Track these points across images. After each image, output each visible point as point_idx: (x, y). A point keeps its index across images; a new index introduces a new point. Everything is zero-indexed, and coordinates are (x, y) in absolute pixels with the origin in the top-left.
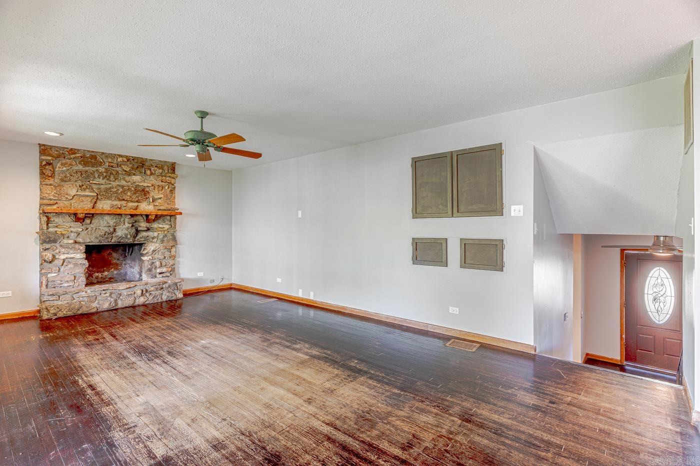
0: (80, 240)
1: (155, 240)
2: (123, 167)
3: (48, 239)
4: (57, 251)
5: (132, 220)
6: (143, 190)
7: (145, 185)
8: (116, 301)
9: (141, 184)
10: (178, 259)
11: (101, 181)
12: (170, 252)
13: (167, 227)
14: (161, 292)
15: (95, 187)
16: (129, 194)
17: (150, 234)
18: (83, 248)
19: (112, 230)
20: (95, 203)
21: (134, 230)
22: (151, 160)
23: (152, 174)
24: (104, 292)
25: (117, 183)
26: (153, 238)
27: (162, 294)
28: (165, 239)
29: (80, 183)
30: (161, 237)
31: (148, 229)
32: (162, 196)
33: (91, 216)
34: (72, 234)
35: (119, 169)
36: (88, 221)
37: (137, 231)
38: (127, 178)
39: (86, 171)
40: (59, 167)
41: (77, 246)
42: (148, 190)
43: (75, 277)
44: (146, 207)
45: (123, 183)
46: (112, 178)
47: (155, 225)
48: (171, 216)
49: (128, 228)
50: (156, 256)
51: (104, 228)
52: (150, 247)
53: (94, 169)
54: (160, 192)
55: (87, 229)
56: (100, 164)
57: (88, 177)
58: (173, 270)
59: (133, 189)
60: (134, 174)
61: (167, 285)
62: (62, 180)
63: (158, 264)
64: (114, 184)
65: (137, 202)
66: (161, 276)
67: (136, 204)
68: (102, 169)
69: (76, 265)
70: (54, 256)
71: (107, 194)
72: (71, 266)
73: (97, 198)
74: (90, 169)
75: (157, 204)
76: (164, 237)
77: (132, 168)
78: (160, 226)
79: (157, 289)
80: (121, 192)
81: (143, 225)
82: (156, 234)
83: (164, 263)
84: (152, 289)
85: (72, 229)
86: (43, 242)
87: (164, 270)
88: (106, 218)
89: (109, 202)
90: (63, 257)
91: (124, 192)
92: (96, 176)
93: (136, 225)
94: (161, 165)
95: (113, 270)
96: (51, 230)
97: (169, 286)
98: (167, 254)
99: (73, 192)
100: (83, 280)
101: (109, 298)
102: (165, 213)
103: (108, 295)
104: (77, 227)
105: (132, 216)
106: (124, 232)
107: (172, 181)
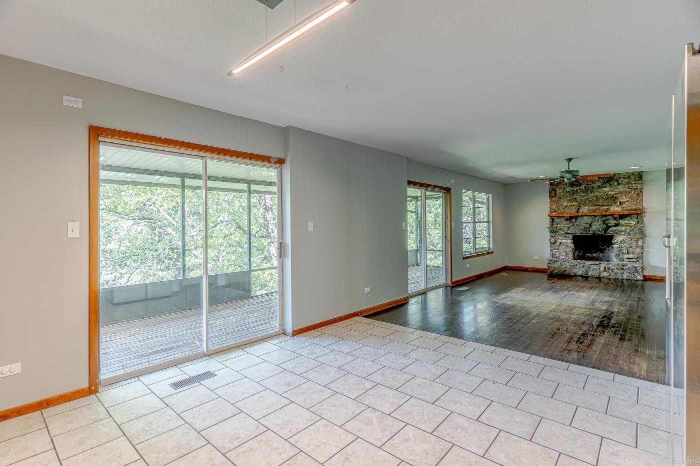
0: (569, 232)
1: (623, 233)
2: (596, 183)
3: (553, 232)
4: (557, 238)
5: (604, 219)
6: (612, 197)
7: (613, 193)
8: (587, 271)
9: (609, 193)
10: (648, 249)
11: (582, 195)
12: (637, 243)
13: (634, 223)
14: (622, 271)
15: (578, 199)
16: (601, 201)
17: (619, 228)
18: (571, 236)
19: (588, 226)
20: (579, 209)
21: (605, 226)
22: (619, 174)
23: (619, 184)
24: (579, 264)
25: (593, 194)
26: (621, 232)
27: (623, 273)
28: (632, 232)
29: (569, 198)
30: (628, 231)
31: (616, 225)
32: (627, 199)
33: (576, 218)
34: (565, 228)
35: (594, 185)
36: (574, 220)
37: (608, 227)
38: (600, 190)
39: (572, 191)
40: (559, 191)
41: (568, 235)
42: (616, 196)
43: (567, 253)
44: (615, 209)
45: (597, 194)
46: (589, 192)
47: (623, 222)
48: (638, 214)
49: (600, 224)
50: (624, 245)
51: (584, 225)
52: (618, 239)
53: (578, 188)
54: (627, 197)
55: (573, 225)
56: (581, 184)
57: (573, 194)
58: (640, 257)
59: (604, 197)
60: (605, 187)
61: (627, 267)
62: (560, 198)
63: (625, 251)
64: (591, 195)
65: (608, 205)
66: (628, 260)
67: (607, 207)
68: (582, 187)
69: (567, 246)
70: (555, 240)
71: (586, 202)
72: (564, 246)
73: (580, 206)
74: (574, 189)
75: (625, 206)
76: (630, 231)
77: (603, 183)
78: (628, 222)
79: (617, 269)
80: (596, 200)
81: (612, 222)
82: (623, 229)
83: (630, 251)
84: (614, 268)
85: (565, 226)
86: (551, 232)
87: (631, 256)
88: (585, 218)
89: (587, 208)
90: (560, 241)
91: (597, 199)
92: (579, 192)
93: (607, 222)
94: (628, 176)
96: (554, 226)
97: (629, 269)
98: (634, 244)
99: (565, 204)
100: (571, 255)
101: (582, 269)
102: (634, 212)
103: (581, 266)
104: (568, 224)
105: (603, 216)
106: (597, 227)
107: (639, 186)
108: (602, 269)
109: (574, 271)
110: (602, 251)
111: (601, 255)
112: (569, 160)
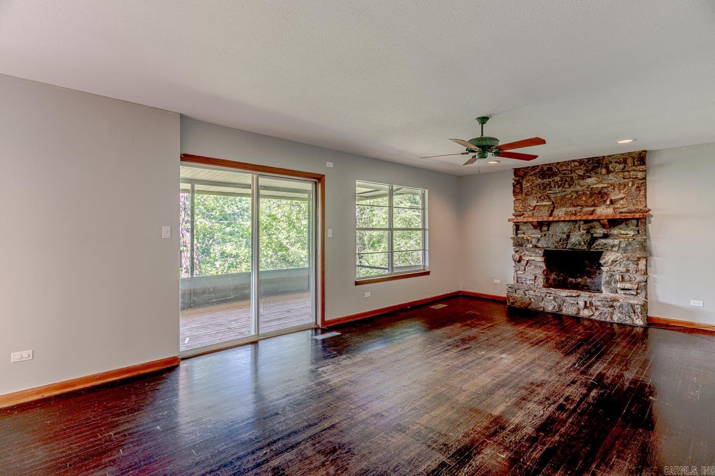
0: (539, 245)
1: (616, 249)
2: (577, 171)
3: (519, 244)
4: (523, 254)
5: (586, 226)
6: (600, 192)
7: (600, 186)
8: (560, 306)
9: (595, 186)
10: (654, 276)
11: (557, 190)
12: (638, 265)
13: (631, 233)
14: (611, 310)
15: (552, 196)
16: (584, 199)
17: (610, 241)
18: (541, 252)
19: (565, 236)
20: (553, 211)
21: (589, 237)
22: (610, 156)
23: (609, 172)
24: (548, 295)
25: (572, 189)
26: (613, 246)
27: (612, 313)
28: (629, 248)
29: (539, 195)
30: (623, 245)
31: (606, 236)
32: (622, 196)
33: (549, 224)
34: (534, 240)
35: (573, 175)
36: (545, 228)
37: (594, 239)
38: (582, 182)
39: (544, 183)
40: (526, 185)
41: (537, 250)
42: (606, 191)
43: (536, 277)
44: (604, 211)
45: (578, 188)
46: (567, 186)
47: (615, 231)
48: (638, 219)
49: (583, 235)
50: (617, 268)
51: (560, 235)
52: (608, 257)
53: (551, 180)
54: (622, 191)
55: (545, 235)
56: (555, 174)
57: (545, 188)
58: (643, 287)
59: (588, 193)
60: (589, 177)
61: (618, 304)
62: (526, 194)
63: (618, 277)
64: (569, 190)
65: (593, 206)
66: (622, 292)
67: (592, 209)
68: (557, 179)
69: (536, 266)
70: (521, 257)
71: (563, 202)
72: (532, 267)
73: (554, 207)
74: (546, 181)
75: (619, 206)
76: (627, 245)
77: (587, 171)
78: (623, 232)
79: (604, 306)
80: (576, 198)
81: (600, 231)
82: (616, 242)
83: (627, 278)
84: (599, 303)
85: (533, 236)
86: (515, 245)
87: (628, 286)
88: (561, 224)
89: (564, 209)
90: (527, 258)
91: (579, 197)
92: (553, 186)
93: (592, 231)
94: (623, 159)
95: (586, 277)
96: (519, 235)
97: (621, 306)
98: (632, 267)
99: (534, 203)
100: (541, 281)
102: (629, 216)
103: (552, 298)
104: (537, 234)
105: (586, 222)
106: (577, 238)
107: (640, 175)
108: (581, 304)
109: (542, 304)
110: (591, 275)
111: (589, 280)
112: (483, 120)
